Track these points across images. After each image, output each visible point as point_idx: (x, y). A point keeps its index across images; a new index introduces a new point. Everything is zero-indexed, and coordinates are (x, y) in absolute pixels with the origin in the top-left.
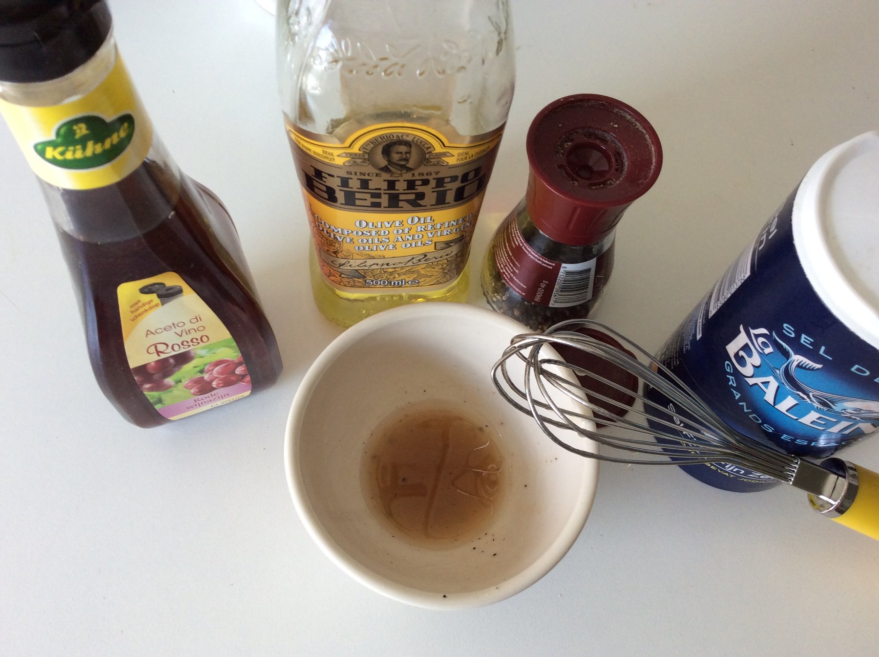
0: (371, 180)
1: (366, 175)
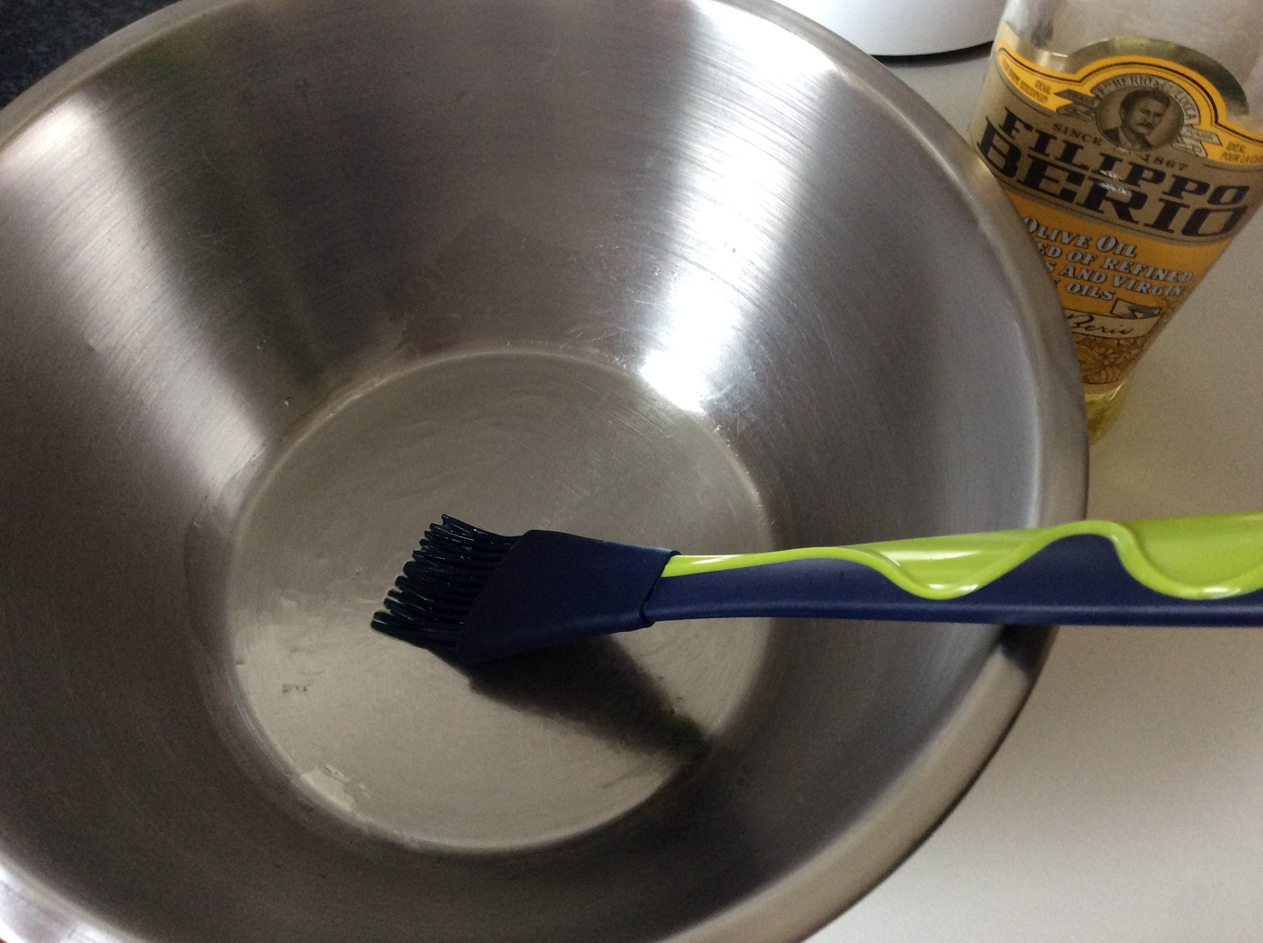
0: (1082, 147)
1: (1081, 136)
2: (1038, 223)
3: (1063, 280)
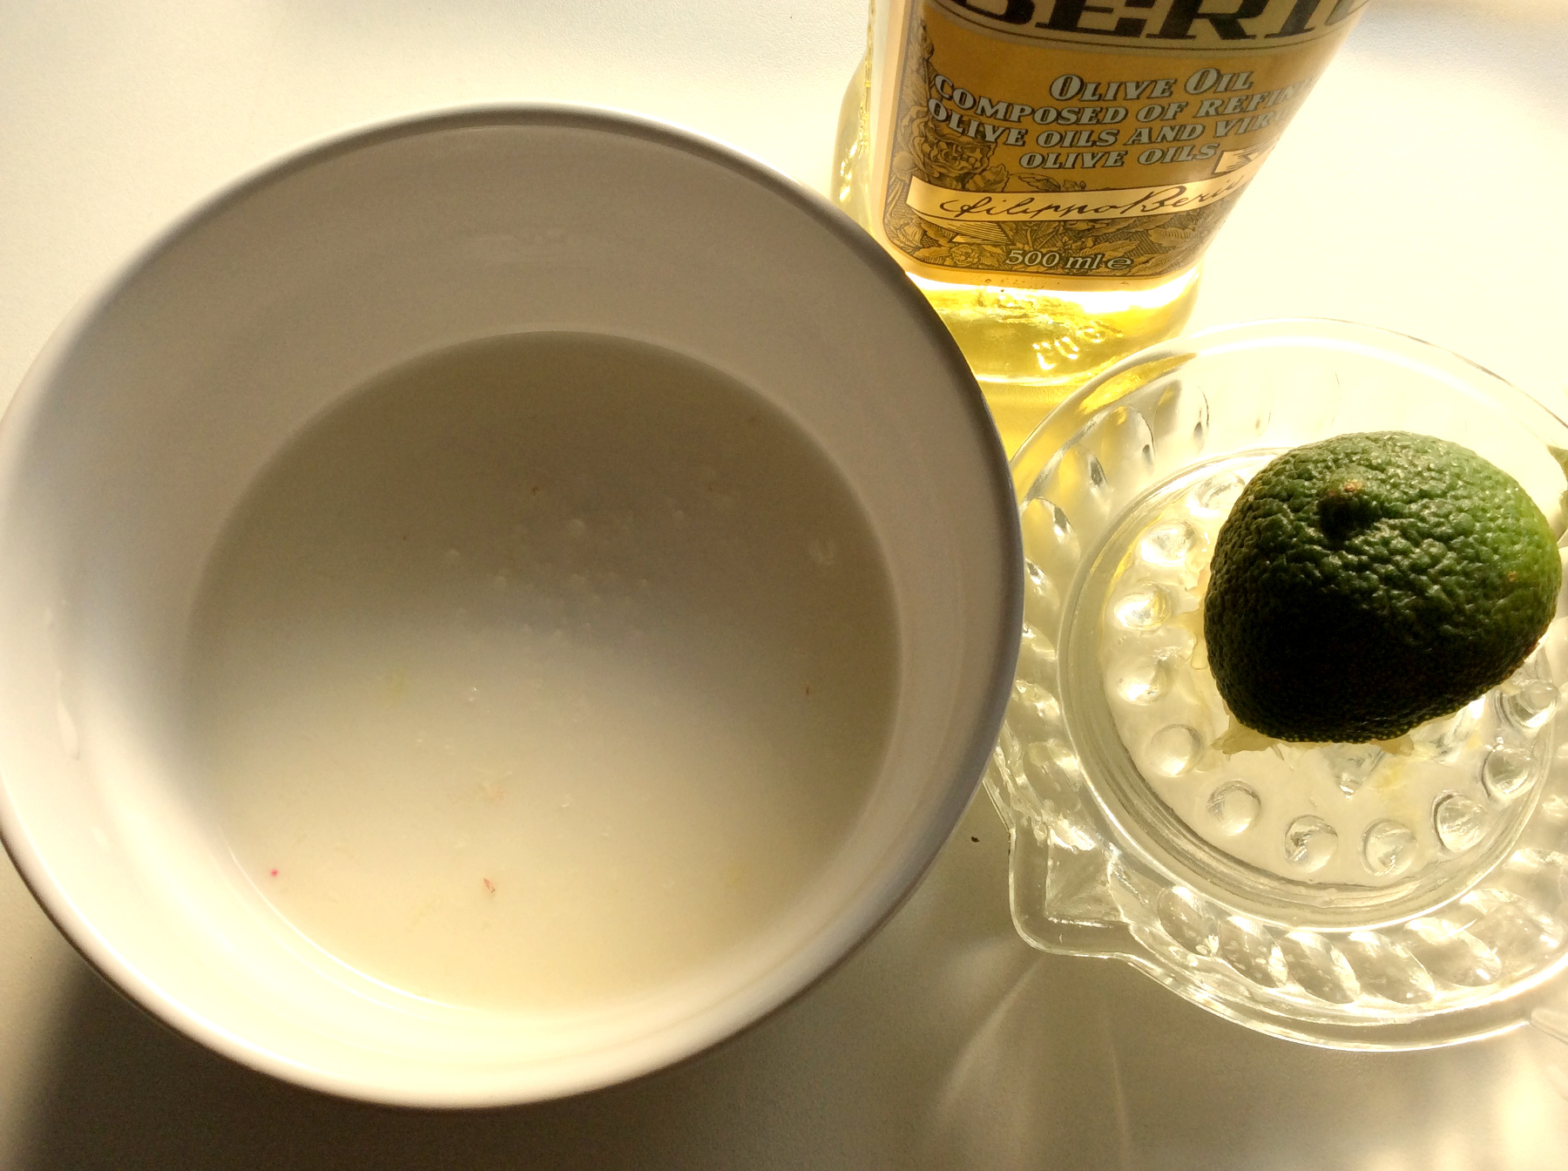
2: (1082, 80)
3: (1134, 150)
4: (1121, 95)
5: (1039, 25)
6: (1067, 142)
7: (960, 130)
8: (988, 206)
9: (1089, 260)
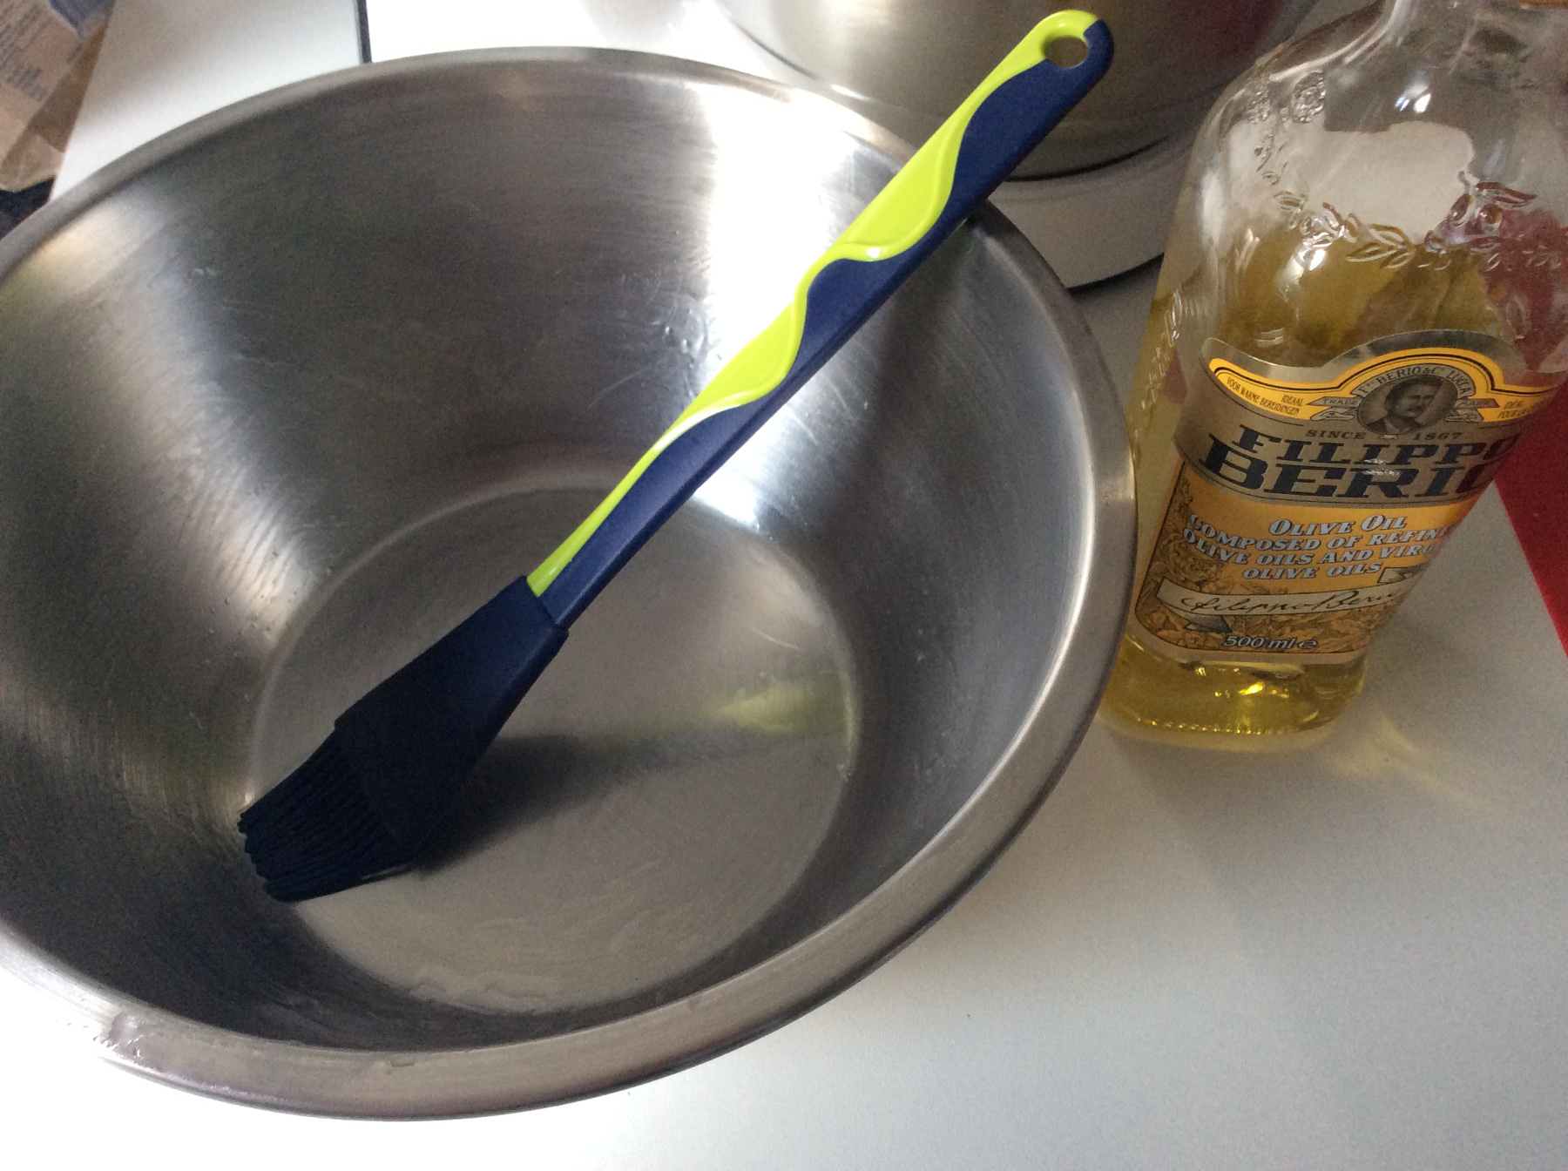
2: (1291, 523)
3: (1323, 567)
4: (1317, 532)
5: (1266, 491)
6: (1277, 562)
7: (1203, 551)
8: (1215, 605)
9: (1286, 643)
